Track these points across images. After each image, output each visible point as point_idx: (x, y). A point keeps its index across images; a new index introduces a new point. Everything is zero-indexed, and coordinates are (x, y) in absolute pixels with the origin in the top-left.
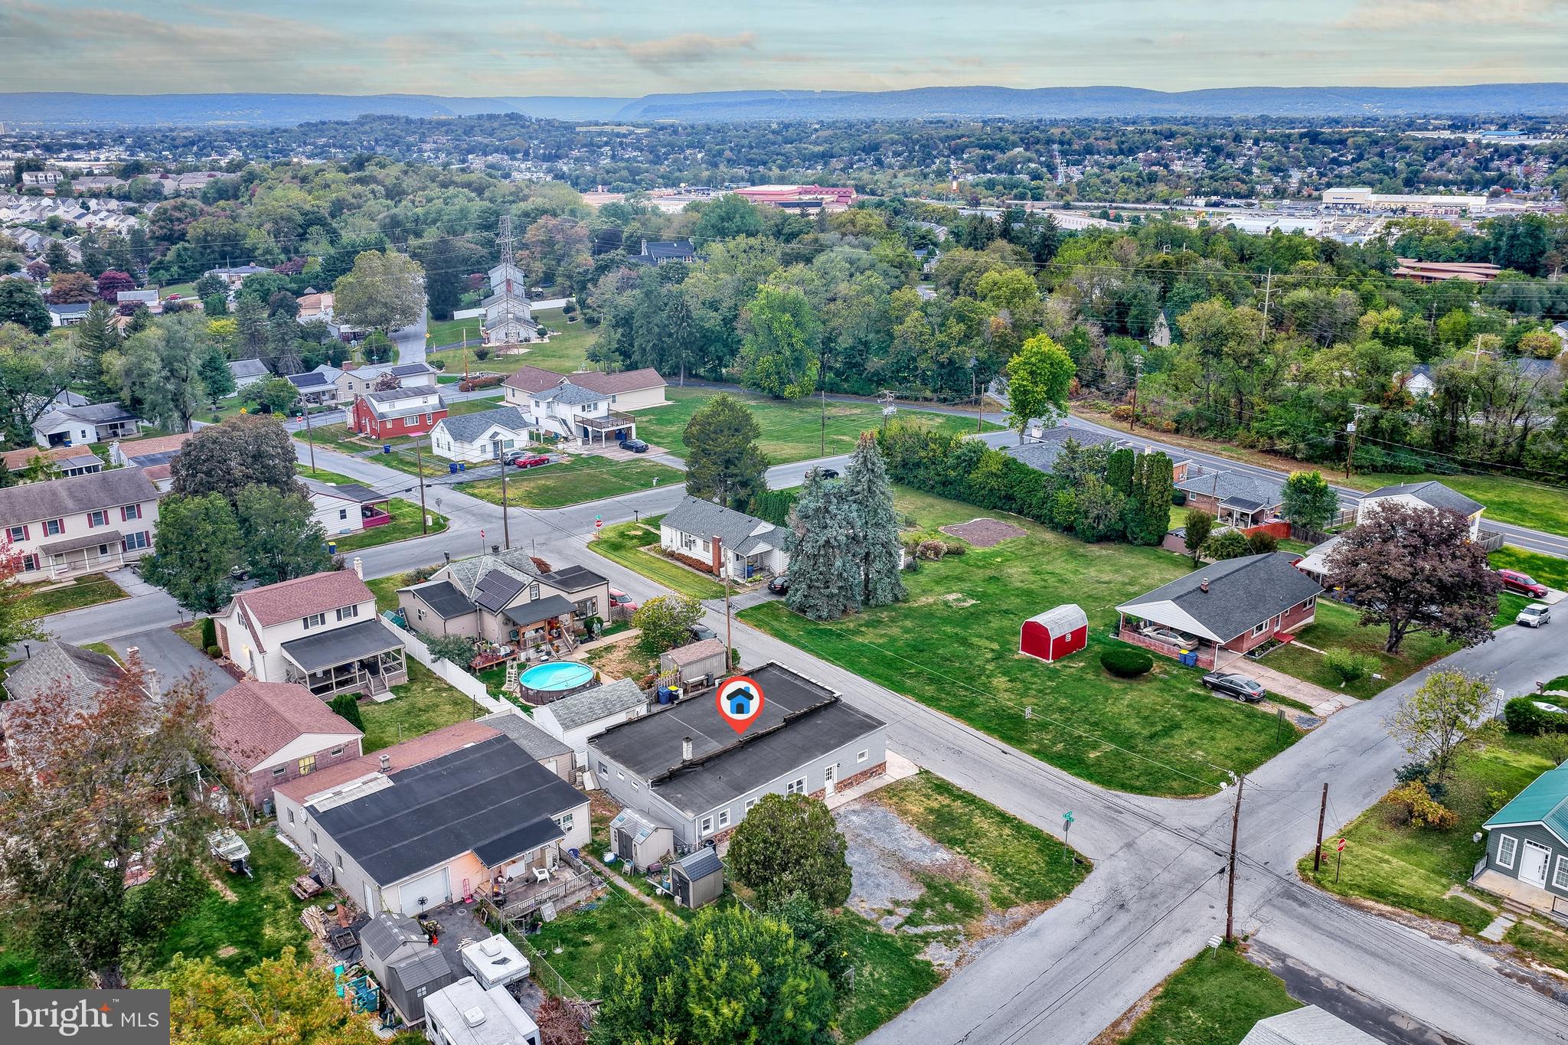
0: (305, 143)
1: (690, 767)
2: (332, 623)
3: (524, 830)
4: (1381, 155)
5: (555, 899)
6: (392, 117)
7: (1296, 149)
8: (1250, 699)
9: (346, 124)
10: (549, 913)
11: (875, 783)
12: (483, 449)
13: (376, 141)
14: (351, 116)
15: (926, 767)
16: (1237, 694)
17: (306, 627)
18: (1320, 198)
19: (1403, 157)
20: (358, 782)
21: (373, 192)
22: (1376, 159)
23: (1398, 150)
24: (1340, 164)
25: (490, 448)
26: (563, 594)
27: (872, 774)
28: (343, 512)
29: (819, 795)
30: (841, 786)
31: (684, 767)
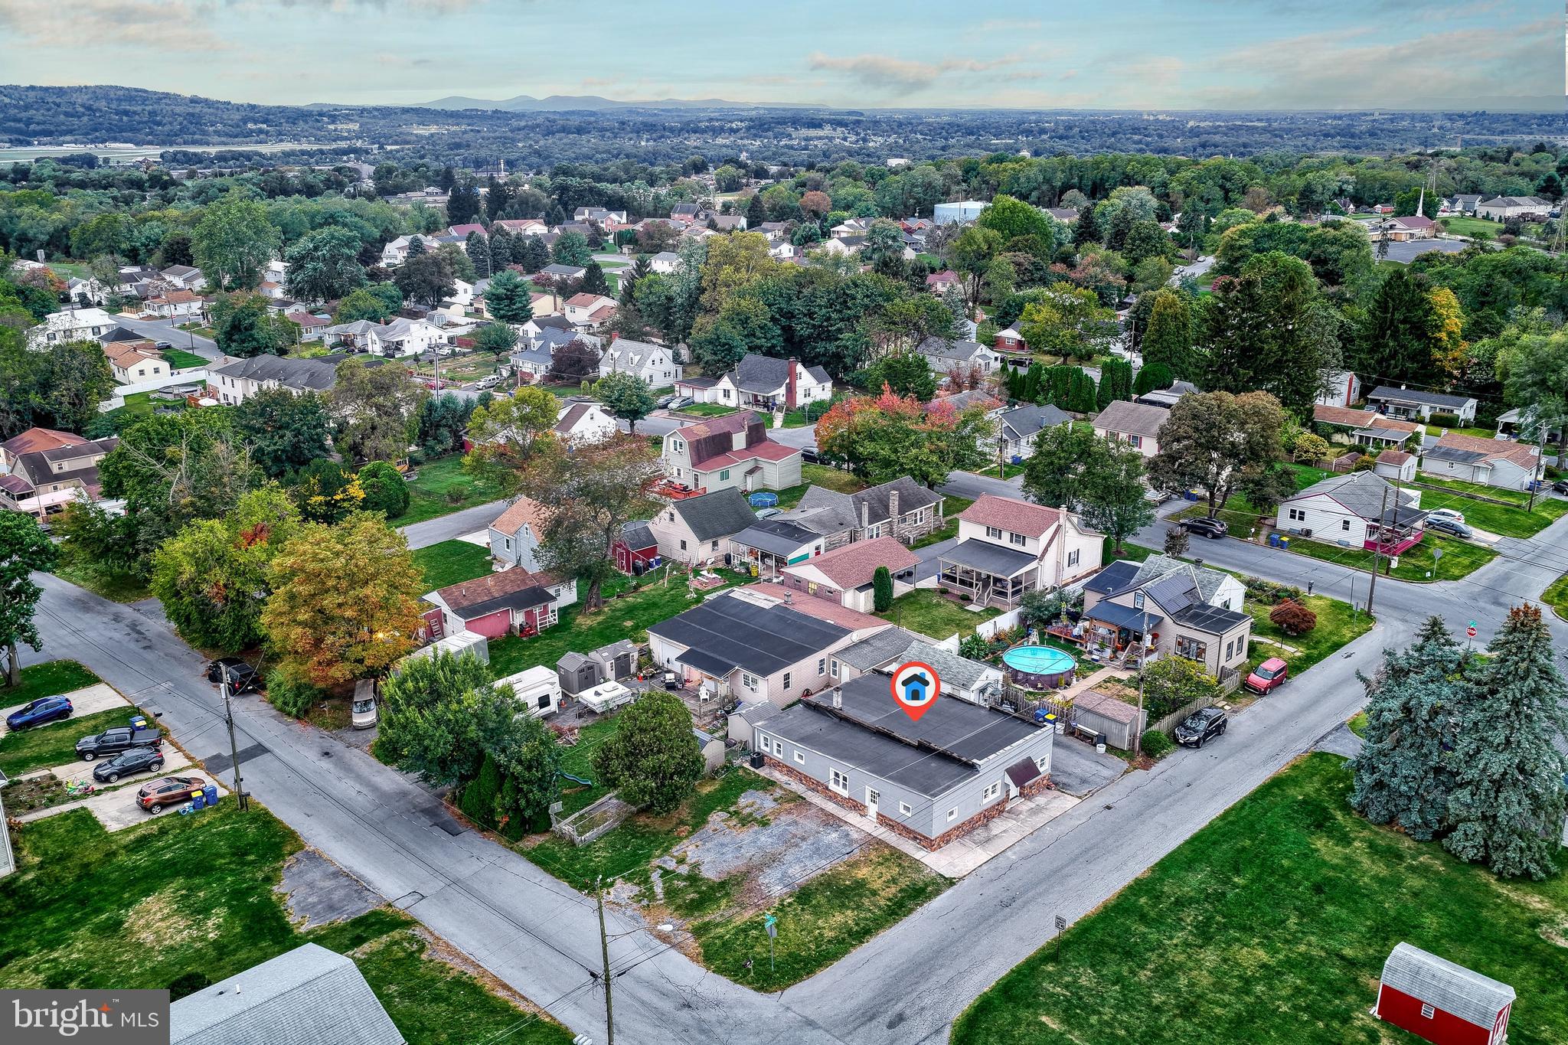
1: (834, 712)
2: (1005, 541)
3: (719, 661)
11: (908, 847)
15: (966, 883)
17: (988, 535)
20: (765, 597)
26: (1168, 620)
27: (915, 838)
28: (1346, 523)
29: (858, 807)
30: (883, 820)
31: (826, 709)
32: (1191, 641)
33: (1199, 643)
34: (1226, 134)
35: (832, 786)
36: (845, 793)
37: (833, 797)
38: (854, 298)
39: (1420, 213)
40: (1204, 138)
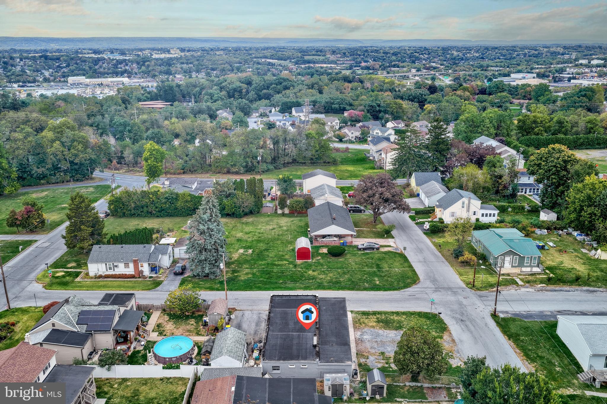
4: (77, 64)
7: (40, 62)
18: (67, 82)
19: (86, 65)
22: (75, 65)
23: (82, 61)
24: (62, 68)
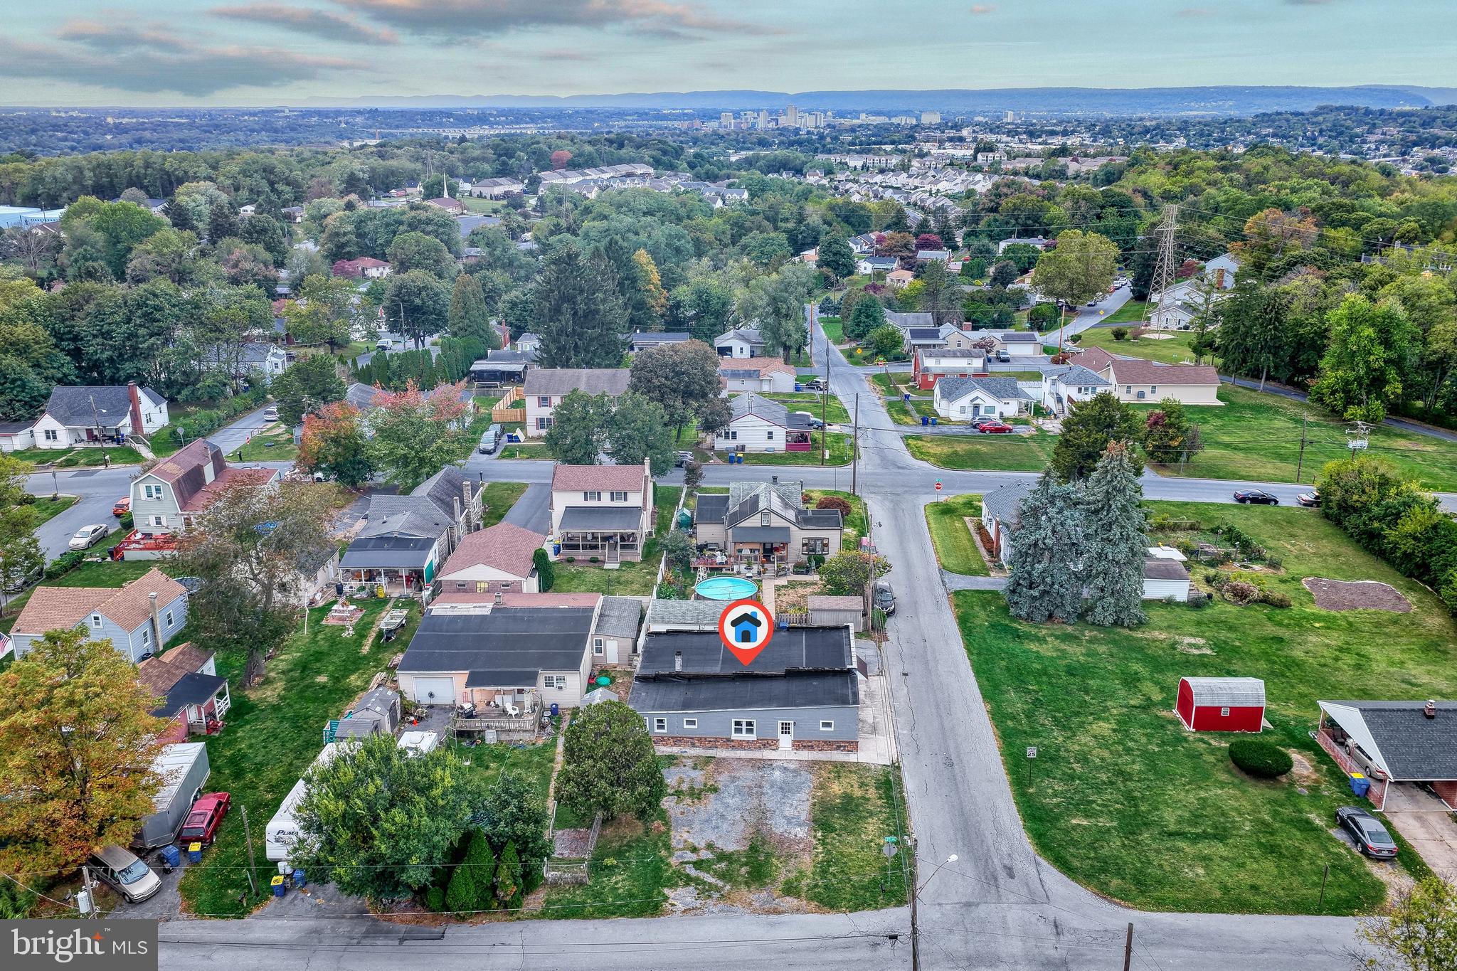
0: (1249, 133)
1: (679, 676)
2: (606, 501)
3: (515, 672)
5: (500, 731)
6: (1352, 108)
8: (1365, 851)
9: (1302, 114)
10: (491, 737)
11: (838, 756)
12: (963, 410)
13: (1321, 131)
14: (1308, 107)
15: (906, 764)
16: (1357, 841)
17: (586, 499)
20: (470, 605)
21: (1231, 180)
25: (970, 411)
26: (793, 528)
27: (839, 747)
28: (770, 433)
29: (770, 743)
30: (799, 745)
31: (670, 675)
32: (816, 540)
33: (822, 539)
34: (155, 130)
35: (735, 736)
36: (753, 737)
37: (740, 745)
38: (161, 309)
39: (446, 194)
40: (137, 134)
